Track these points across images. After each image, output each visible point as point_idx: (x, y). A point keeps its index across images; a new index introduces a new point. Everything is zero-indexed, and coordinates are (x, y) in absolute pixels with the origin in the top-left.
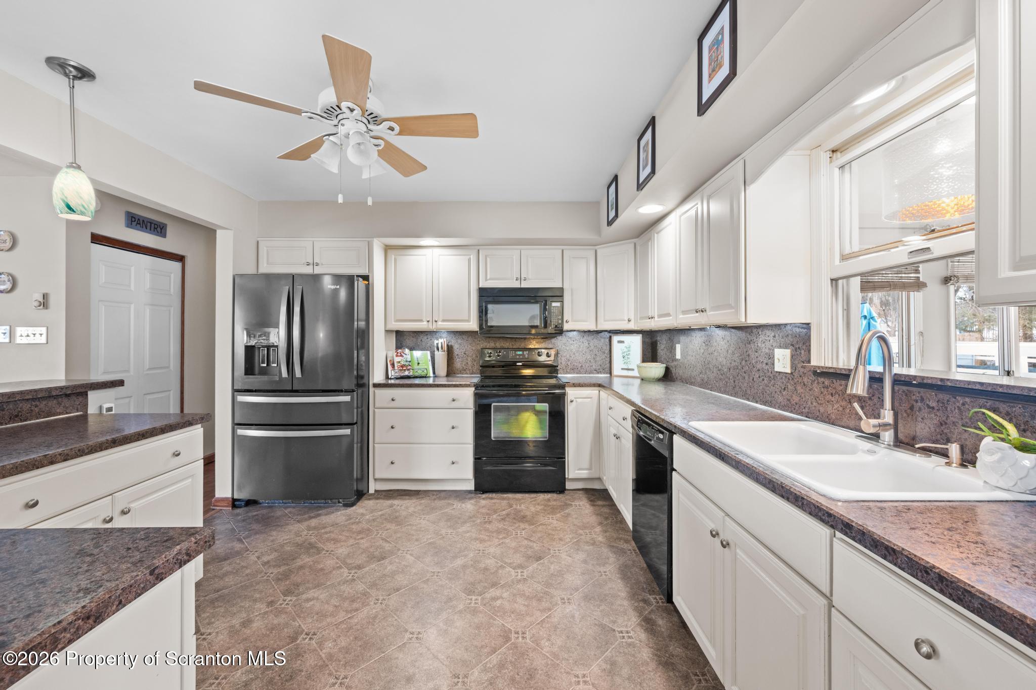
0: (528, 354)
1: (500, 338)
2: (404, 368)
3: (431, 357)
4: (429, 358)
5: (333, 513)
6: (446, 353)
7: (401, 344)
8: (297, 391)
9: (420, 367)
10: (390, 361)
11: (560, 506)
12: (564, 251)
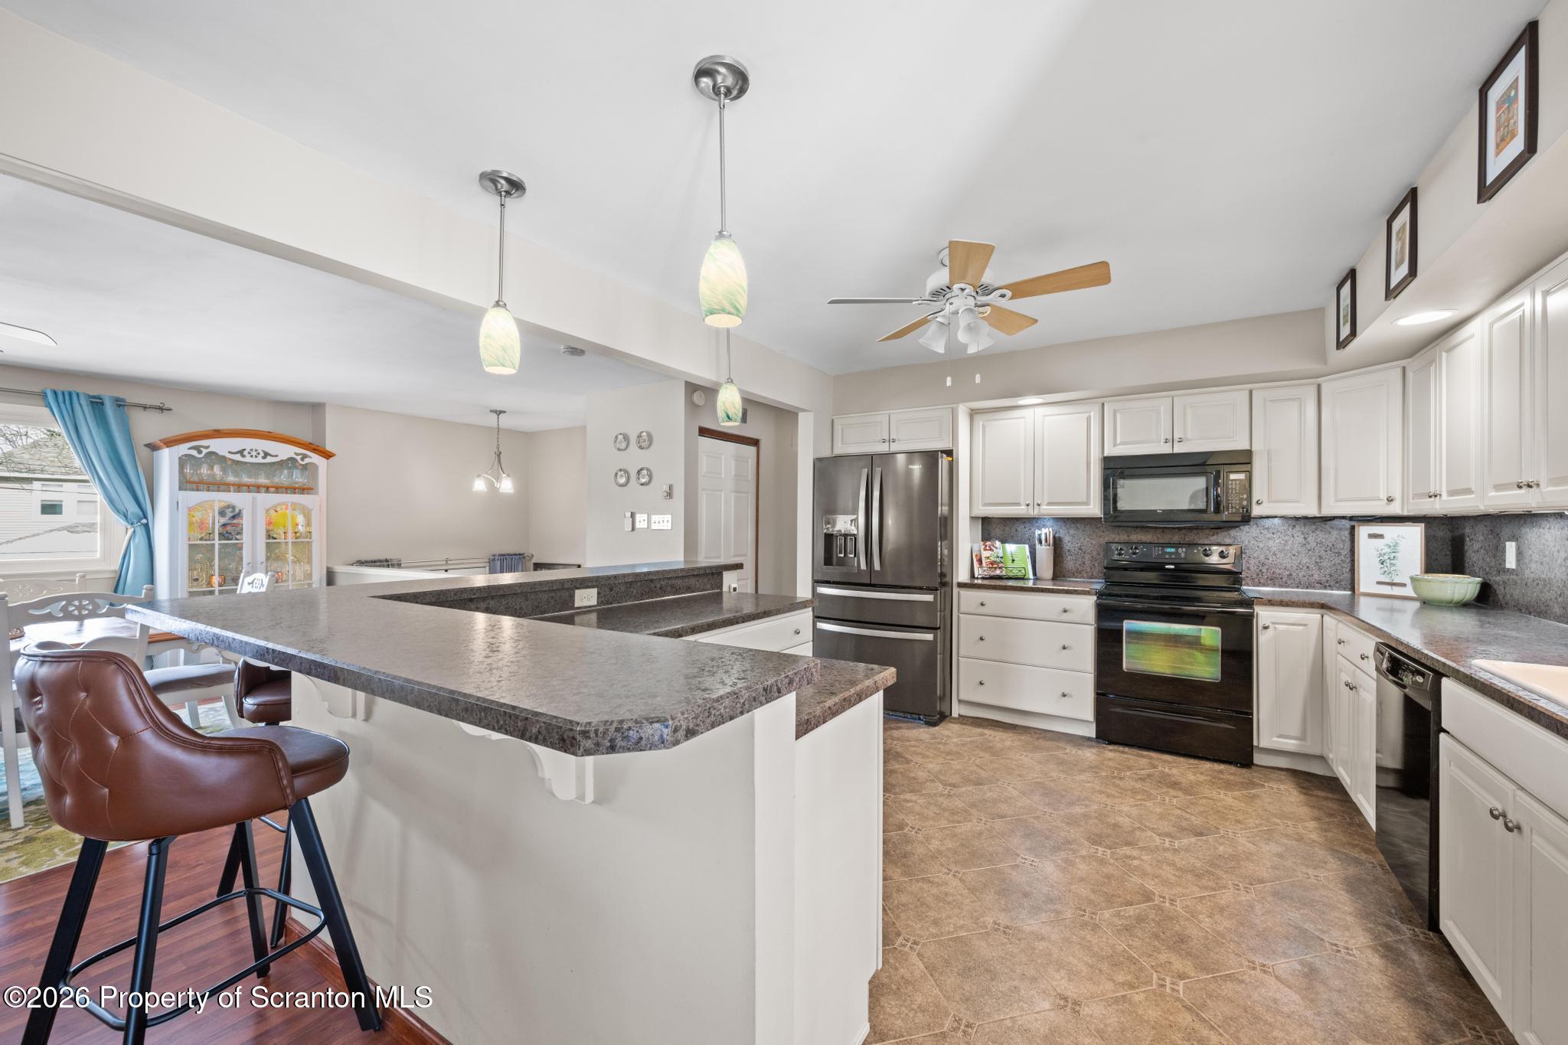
0: (1186, 553)
1: (1137, 527)
2: (995, 566)
3: (1030, 552)
4: (1028, 553)
5: (914, 728)
6: (1051, 548)
7: (989, 535)
8: (874, 586)
9: (1015, 565)
10: (976, 556)
11: (1242, 783)
12: (1254, 392)
